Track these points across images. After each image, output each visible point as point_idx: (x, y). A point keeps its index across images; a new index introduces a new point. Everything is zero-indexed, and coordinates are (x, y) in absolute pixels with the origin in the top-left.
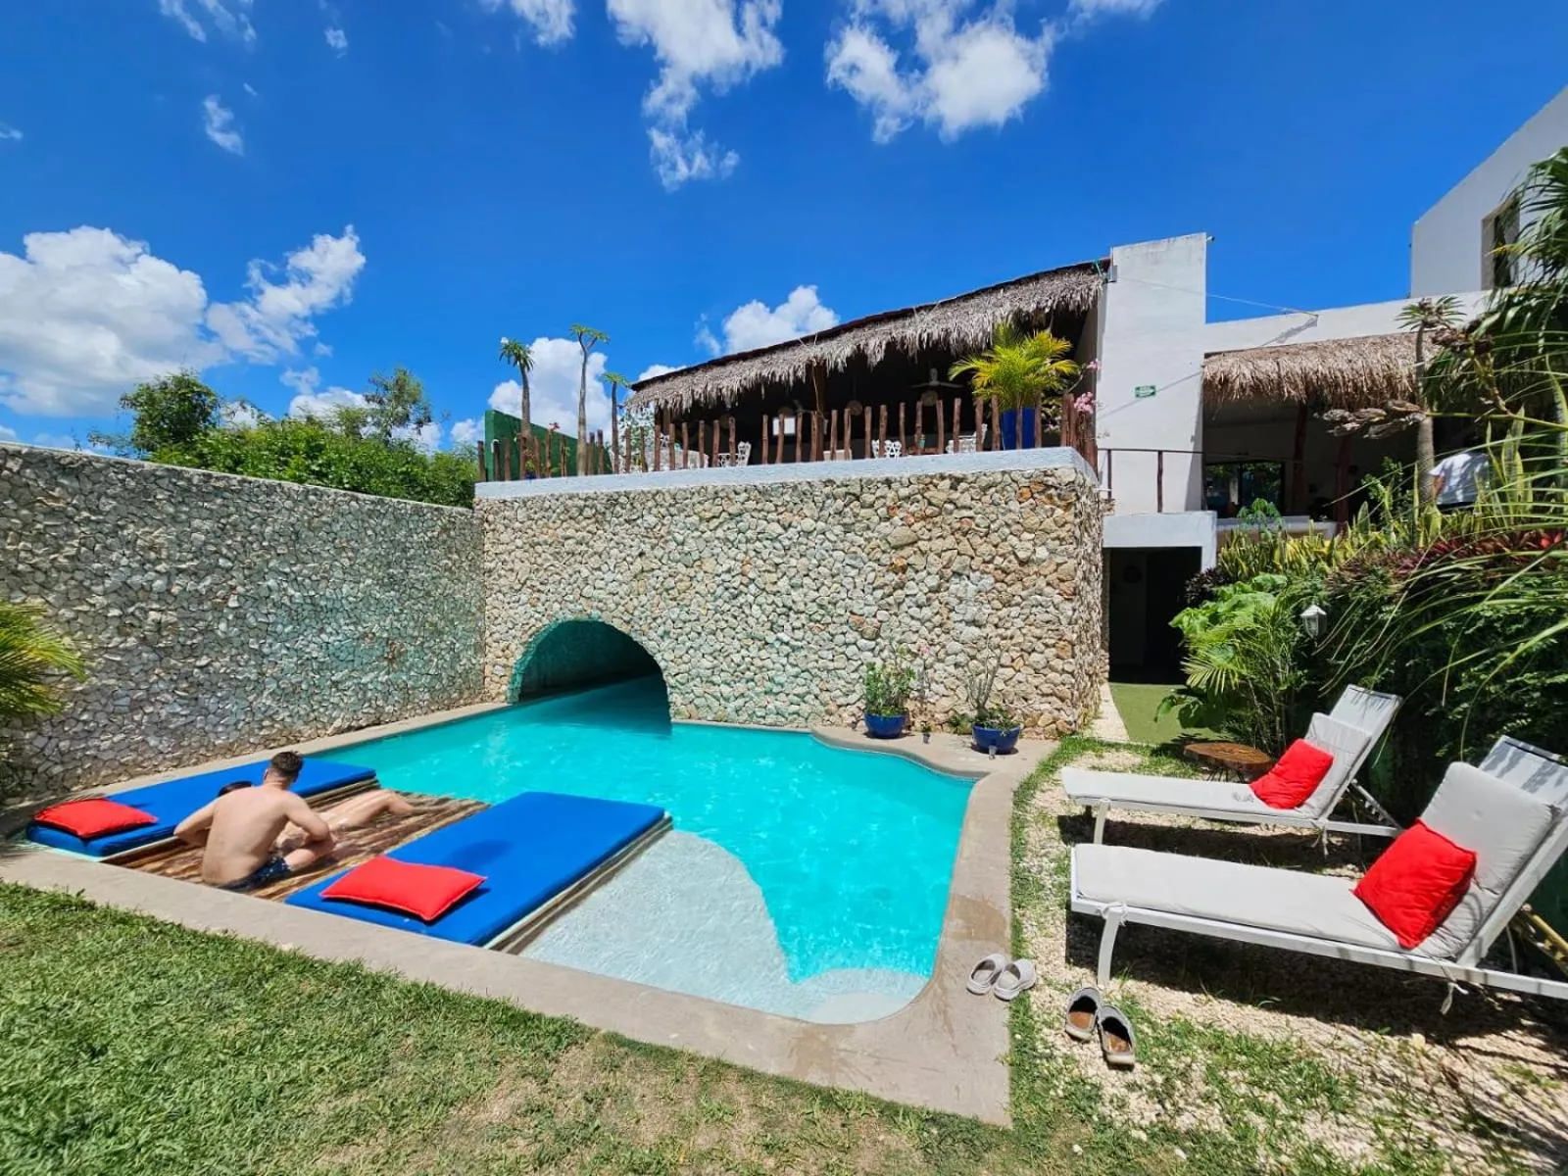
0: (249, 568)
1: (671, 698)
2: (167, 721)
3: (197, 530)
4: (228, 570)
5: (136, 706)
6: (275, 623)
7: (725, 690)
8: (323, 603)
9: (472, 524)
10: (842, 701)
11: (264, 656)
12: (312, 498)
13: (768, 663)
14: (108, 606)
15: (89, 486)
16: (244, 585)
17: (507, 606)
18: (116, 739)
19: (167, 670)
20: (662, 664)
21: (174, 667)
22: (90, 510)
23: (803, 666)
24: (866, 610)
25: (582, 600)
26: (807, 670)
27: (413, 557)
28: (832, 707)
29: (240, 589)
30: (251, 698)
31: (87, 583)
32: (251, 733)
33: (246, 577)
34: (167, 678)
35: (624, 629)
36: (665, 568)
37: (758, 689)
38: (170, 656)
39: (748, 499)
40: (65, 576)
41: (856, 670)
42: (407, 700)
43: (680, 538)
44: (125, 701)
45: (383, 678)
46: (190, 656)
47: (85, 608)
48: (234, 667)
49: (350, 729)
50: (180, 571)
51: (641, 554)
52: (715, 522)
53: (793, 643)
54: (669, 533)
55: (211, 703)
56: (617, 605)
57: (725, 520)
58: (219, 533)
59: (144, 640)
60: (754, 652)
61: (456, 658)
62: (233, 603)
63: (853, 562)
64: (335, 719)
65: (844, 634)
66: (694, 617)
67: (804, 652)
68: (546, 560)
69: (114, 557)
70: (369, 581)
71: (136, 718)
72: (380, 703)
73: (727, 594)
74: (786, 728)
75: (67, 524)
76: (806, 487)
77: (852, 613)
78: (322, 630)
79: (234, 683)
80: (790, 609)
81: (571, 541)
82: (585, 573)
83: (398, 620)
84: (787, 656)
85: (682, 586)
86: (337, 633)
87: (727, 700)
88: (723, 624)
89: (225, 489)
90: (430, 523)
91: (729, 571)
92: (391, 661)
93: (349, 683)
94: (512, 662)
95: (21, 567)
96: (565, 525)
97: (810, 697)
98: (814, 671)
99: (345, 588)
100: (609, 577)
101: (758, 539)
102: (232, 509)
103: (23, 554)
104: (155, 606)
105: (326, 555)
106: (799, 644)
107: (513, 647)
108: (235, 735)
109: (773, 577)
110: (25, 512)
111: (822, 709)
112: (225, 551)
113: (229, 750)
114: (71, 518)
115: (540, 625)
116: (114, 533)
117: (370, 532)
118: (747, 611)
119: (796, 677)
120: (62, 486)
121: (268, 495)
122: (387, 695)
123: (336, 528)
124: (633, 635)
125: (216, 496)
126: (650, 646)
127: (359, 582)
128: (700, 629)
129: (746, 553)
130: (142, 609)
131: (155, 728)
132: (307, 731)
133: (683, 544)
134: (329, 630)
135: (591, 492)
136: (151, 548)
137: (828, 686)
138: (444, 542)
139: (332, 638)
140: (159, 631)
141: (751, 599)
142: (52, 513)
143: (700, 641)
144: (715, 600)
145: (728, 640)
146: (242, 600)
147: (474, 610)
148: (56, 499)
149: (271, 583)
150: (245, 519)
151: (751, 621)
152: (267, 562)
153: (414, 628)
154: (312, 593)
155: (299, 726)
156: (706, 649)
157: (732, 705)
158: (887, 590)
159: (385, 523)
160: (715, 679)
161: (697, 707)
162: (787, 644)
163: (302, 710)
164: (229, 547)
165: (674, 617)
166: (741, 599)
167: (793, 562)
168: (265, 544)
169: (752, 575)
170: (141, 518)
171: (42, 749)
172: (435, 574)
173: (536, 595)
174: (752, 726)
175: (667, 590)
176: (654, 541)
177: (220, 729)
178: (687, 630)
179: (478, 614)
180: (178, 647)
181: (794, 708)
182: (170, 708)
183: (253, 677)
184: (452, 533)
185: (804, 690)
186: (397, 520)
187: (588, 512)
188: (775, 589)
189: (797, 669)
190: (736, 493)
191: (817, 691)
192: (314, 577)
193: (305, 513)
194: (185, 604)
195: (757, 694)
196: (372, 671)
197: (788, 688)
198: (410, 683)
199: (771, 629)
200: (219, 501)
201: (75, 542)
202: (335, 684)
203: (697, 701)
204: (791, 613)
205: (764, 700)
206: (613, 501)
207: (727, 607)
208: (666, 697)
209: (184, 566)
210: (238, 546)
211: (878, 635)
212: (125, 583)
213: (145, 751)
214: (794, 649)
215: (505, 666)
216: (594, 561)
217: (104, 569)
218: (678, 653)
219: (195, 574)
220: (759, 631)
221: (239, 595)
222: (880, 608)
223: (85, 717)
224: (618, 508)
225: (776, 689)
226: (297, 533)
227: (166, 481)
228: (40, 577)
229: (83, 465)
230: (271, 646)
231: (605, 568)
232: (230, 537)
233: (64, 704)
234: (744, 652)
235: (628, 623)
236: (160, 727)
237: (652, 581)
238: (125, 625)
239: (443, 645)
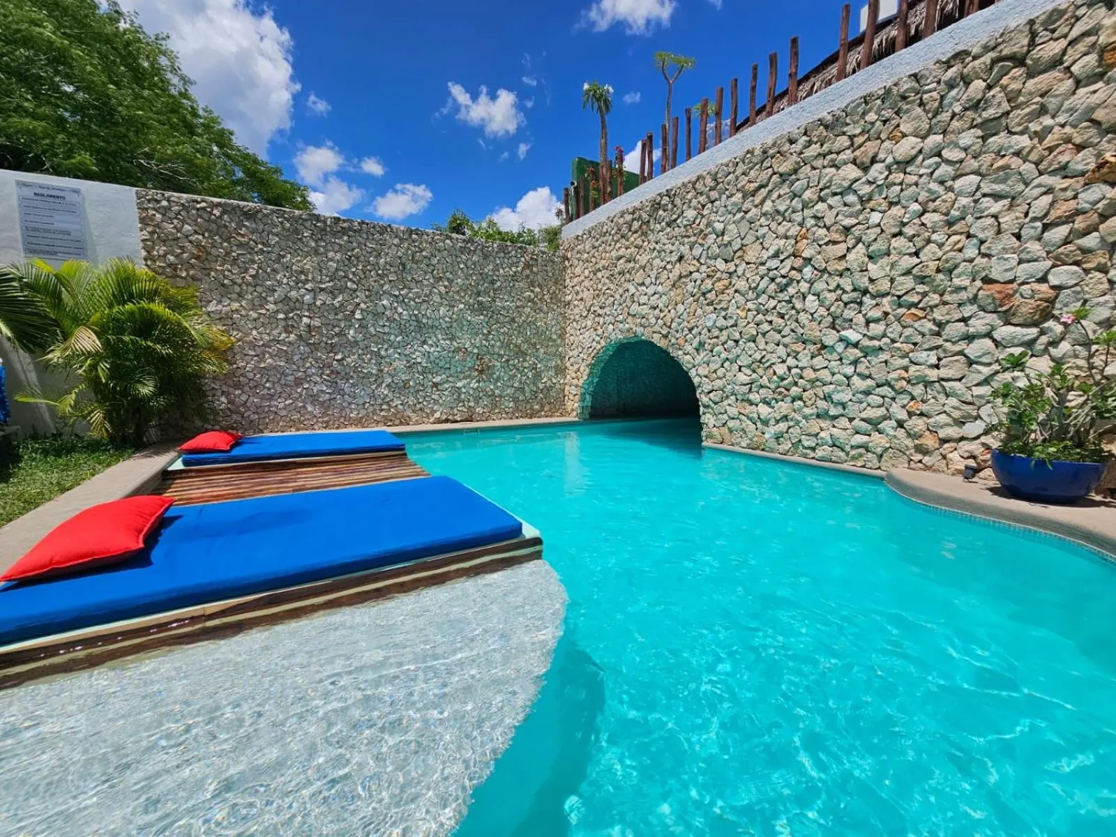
0: (369, 290)
1: (704, 419)
2: (317, 395)
3: (332, 260)
4: (355, 291)
5: (298, 382)
6: (388, 334)
7: (764, 410)
8: (425, 321)
9: (553, 262)
10: (953, 432)
11: (382, 357)
12: (414, 236)
13: (825, 375)
14: (277, 312)
15: (261, 227)
16: (365, 303)
17: (578, 333)
18: (287, 402)
19: (316, 360)
20: (696, 380)
21: (320, 358)
22: (263, 244)
23: (880, 376)
24: (1023, 271)
25: (630, 319)
26: (888, 384)
27: (500, 288)
28: (929, 441)
29: (363, 306)
30: (373, 387)
31: (264, 295)
32: (374, 412)
33: (367, 297)
34: (317, 365)
35: (662, 344)
36: (703, 268)
37: (807, 411)
38: (317, 350)
39: (810, 143)
40: (251, 289)
41: (986, 381)
42: (494, 405)
43: (719, 226)
44: (291, 378)
45: (474, 385)
46: (331, 352)
47: (263, 311)
48: (360, 362)
49: (447, 421)
50: (322, 290)
51: (681, 258)
52: (764, 192)
53: (866, 342)
54: (708, 225)
55: (346, 387)
56: (657, 319)
57: (776, 186)
58: (347, 262)
59: (300, 337)
60: (804, 361)
61: (538, 376)
62: (358, 316)
63: (998, 188)
64: (436, 411)
65: (964, 320)
66: (731, 322)
67: (883, 356)
68: (604, 284)
69: (278, 277)
70: (462, 306)
71: (299, 390)
72: (472, 404)
73: (773, 286)
74: (845, 466)
75: (250, 253)
76: (906, 85)
77: (987, 281)
78: (424, 342)
79: (361, 375)
80: (865, 292)
81: (622, 261)
82: (632, 290)
83: (487, 340)
84: (855, 363)
85: (719, 286)
86: (437, 345)
87: (766, 423)
88: (766, 327)
89: (350, 229)
90: (515, 260)
91: (776, 255)
92: (481, 372)
93: (446, 386)
94: (581, 382)
95: (226, 281)
96: (618, 245)
97: (888, 425)
98: (898, 385)
99: (442, 310)
100: (651, 290)
101: (822, 199)
102: (355, 244)
103: (226, 273)
104: (306, 314)
105: (426, 283)
106: (876, 343)
107: (582, 369)
108: (363, 412)
109: (840, 249)
110: (225, 244)
111: (909, 442)
112: (351, 276)
113: (359, 422)
114: (253, 249)
115: (599, 347)
116: (278, 261)
117: (462, 266)
118: (799, 306)
119: (867, 393)
120: (246, 226)
121: (381, 234)
122: (477, 400)
123: (435, 261)
124: (670, 350)
125: (344, 234)
126: (685, 361)
127: (454, 306)
128: (737, 336)
129: (801, 225)
130: (298, 315)
131: (311, 399)
132: (414, 418)
133: (723, 234)
134: (430, 342)
135: (637, 204)
136: (302, 272)
137: (924, 408)
138: (527, 276)
139: (433, 349)
140: (310, 332)
141: (804, 287)
142: (240, 245)
143: (737, 351)
144: (758, 296)
145: (771, 347)
146: (365, 314)
147: (554, 337)
148: (243, 236)
149: (385, 302)
150: (364, 253)
151: (803, 317)
152: (382, 286)
153: (500, 348)
154: (416, 312)
155: (409, 413)
156: (744, 360)
157: (771, 430)
158: (1080, 223)
159: (475, 258)
160: (753, 397)
161: (731, 431)
162: (856, 345)
163: (412, 400)
164: (354, 273)
165: (709, 324)
166: (791, 290)
167: (875, 218)
168: (380, 272)
169: (806, 254)
170: (295, 251)
171: (246, 402)
172: (519, 303)
173: (597, 319)
174: (796, 458)
175: (704, 294)
176: (693, 239)
177: (353, 406)
178: (723, 338)
179: (559, 341)
180: (323, 344)
181: (860, 439)
182: (320, 387)
183: (374, 372)
184: (535, 269)
185: (881, 412)
186: (485, 257)
187: (636, 225)
188: (841, 266)
189: (869, 382)
190: (792, 142)
191: (902, 415)
192: (417, 300)
193: (409, 249)
194: (326, 314)
195: (805, 417)
196: (465, 378)
197: (852, 409)
198: (497, 392)
199: (833, 326)
200: (345, 238)
201: (255, 266)
202: (436, 385)
203: (731, 424)
204: (867, 299)
205: (814, 426)
206: (656, 206)
207: (772, 303)
208: (699, 417)
209: (324, 286)
210: (361, 273)
211: (1046, 314)
212: (286, 296)
213: (305, 414)
214: (866, 352)
215: (577, 386)
216: (639, 277)
217: (273, 285)
218: (713, 366)
219: (331, 292)
220: (813, 331)
221: (362, 310)
222: (1059, 261)
223: (268, 385)
224: (661, 212)
225: (833, 412)
226: (404, 266)
227: (309, 223)
228: (237, 289)
229: (257, 212)
230: (387, 350)
231: (648, 281)
232: (354, 266)
233: (255, 375)
234: (791, 361)
235: (665, 337)
236: (314, 399)
237: (690, 287)
238: (288, 326)
239: (526, 364)
